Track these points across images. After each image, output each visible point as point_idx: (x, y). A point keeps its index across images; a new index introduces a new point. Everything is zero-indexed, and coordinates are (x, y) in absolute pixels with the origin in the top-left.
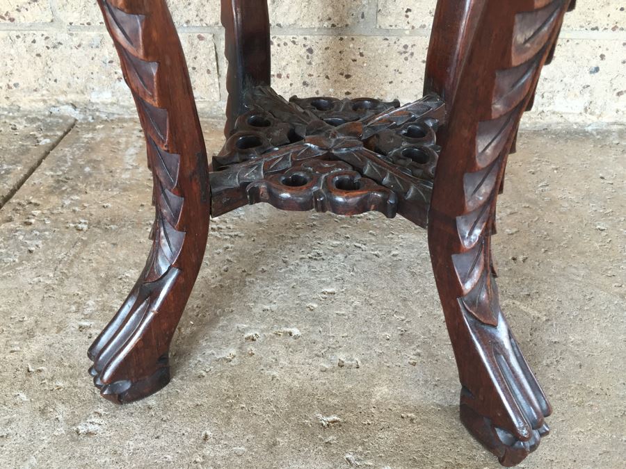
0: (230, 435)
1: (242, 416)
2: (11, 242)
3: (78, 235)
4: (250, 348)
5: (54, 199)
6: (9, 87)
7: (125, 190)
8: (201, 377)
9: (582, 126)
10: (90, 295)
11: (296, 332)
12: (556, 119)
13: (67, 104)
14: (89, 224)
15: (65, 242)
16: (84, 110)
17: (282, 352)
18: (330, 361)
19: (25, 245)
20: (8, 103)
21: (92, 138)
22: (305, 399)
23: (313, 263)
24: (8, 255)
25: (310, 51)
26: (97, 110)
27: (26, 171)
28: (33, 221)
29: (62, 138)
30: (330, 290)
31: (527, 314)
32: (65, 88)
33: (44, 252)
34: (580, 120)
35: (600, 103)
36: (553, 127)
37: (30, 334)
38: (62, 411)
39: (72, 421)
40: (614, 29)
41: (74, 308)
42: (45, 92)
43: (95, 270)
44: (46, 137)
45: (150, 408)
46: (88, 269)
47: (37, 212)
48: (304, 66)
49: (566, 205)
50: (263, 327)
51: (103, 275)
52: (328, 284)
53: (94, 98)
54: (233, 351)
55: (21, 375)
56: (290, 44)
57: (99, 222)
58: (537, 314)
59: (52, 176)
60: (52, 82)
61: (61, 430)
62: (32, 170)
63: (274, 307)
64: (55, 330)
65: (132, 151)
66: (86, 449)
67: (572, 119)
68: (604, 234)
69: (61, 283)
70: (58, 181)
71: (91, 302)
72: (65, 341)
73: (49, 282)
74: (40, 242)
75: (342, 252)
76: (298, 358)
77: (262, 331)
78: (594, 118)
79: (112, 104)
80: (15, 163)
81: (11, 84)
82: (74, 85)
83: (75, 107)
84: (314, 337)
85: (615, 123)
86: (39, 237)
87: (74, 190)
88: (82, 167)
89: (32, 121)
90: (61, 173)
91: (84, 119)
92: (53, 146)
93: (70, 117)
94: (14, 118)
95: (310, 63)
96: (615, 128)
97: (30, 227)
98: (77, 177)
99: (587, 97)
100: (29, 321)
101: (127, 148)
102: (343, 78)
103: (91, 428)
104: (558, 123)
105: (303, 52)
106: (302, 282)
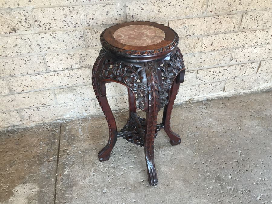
0: (128, 187)
1: (128, 183)
2: (68, 160)
3: (81, 155)
4: (125, 171)
5: (70, 147)
6: (42, 118)
7: (84, 141)
8: (119, 179)
10: (91, 168)
11: (132, 167)
13: (58, 119)
14: (82, 152)
15: (79, 157)
16: (62, 120)
17: (131, 171)
18: (140, 171)
19: (71, 160)
20: (42, 122)
21: (68, 128)
22: (137, 178)
23: (131, 151)
24: (70, 163)
25: (117, 99)
26: (66, 119)
27: (58, 141)
28: (69, 154)
29: (61, 129)
30: (136, 157)
31: (170, 154)
32: (57, 116)
33: (76, 161)
35: (180, 99)
37: (85, 178)
38: (99, 190)
39: (102, 191)
41: (90, 171)
42: (52, 118)
43: (89, 162)
44: (57, 130)
45: (113, 186)
46: (88, 163)
47: (68, 151)
48: (115, 102)
49: (175, 127)
50: (126, 167)
51: (91, 163)
52: (135, 155)
53: (65, 117)
54: (123, 173)
55: (88, 186)
56: (112, 99)
57: (83, 151)
58: (172, 154)
59: (66, 141)
60: (54, 115)
61: (100, 193)
62: (60, 141)
63: (127, 163)
64: (89, 176)
65: (80, 130)
66: (106, 195)
68: (183, 133)
69: (84, 167)
70: (68, 142)
71: (92, 169)
72: (92, 178)
73: (81, 167)
74: (74, 159)
75: (135, 147)
76: (134, 171)
77: (126, 168)
78: (179, 102)
79: (69, 117)
80: (55, 139)
81: (43, 117)
82: (59, 115)
83: (60, 120)
84: (136, 167)
85: (184, 102)
86: (73, 157)
87: (73, 144)
88: (71, 137)
89: (50, 125)
90: (67, 140)
91: (63, 122)
92: (60, 132)
93: (59, 123)
94: (45, 126)
95: (117, 101)
96: (184, 103)
97: (69, 156)
98: (71, 140)
100: (83, 176)
101: (78, 129)
102: (125, 103)
103: (105, 191)
105: (115, 100)
106: (130, 156)
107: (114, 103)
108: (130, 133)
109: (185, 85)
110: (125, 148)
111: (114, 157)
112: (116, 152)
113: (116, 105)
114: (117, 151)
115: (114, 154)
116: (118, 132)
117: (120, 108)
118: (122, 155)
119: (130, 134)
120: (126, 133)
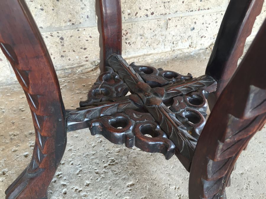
9: (189, 53)
12: (179, 52)
25: (62, 39)
34: (188, 51)
35: (195, 42)
36: (179, 56)
40: (199, 10)
48: (60, 47)
52: (128, 179)
56: (50, 37)
67: (185, 51)
75: (124, 154)
78: (193, 49)
85: (201, 49)
95: (63, 45)
96: (201, 51)
99: (190, 41)
102: (83, 50)
104: (181, 54)
105: (58, 40)
106: (113, 184)
107: (56, 50)
108: (115, 110)
109: (208, 9)
110: (97, 161)
111: (65, 193)
112: (69, 174)
113: (62, 56)
114: (71, 171)
115: (62, 183)
116: (68, 111)
117: (73, 64)
118: (88, 185)
119: (114, 115)
120: (101, 111)
